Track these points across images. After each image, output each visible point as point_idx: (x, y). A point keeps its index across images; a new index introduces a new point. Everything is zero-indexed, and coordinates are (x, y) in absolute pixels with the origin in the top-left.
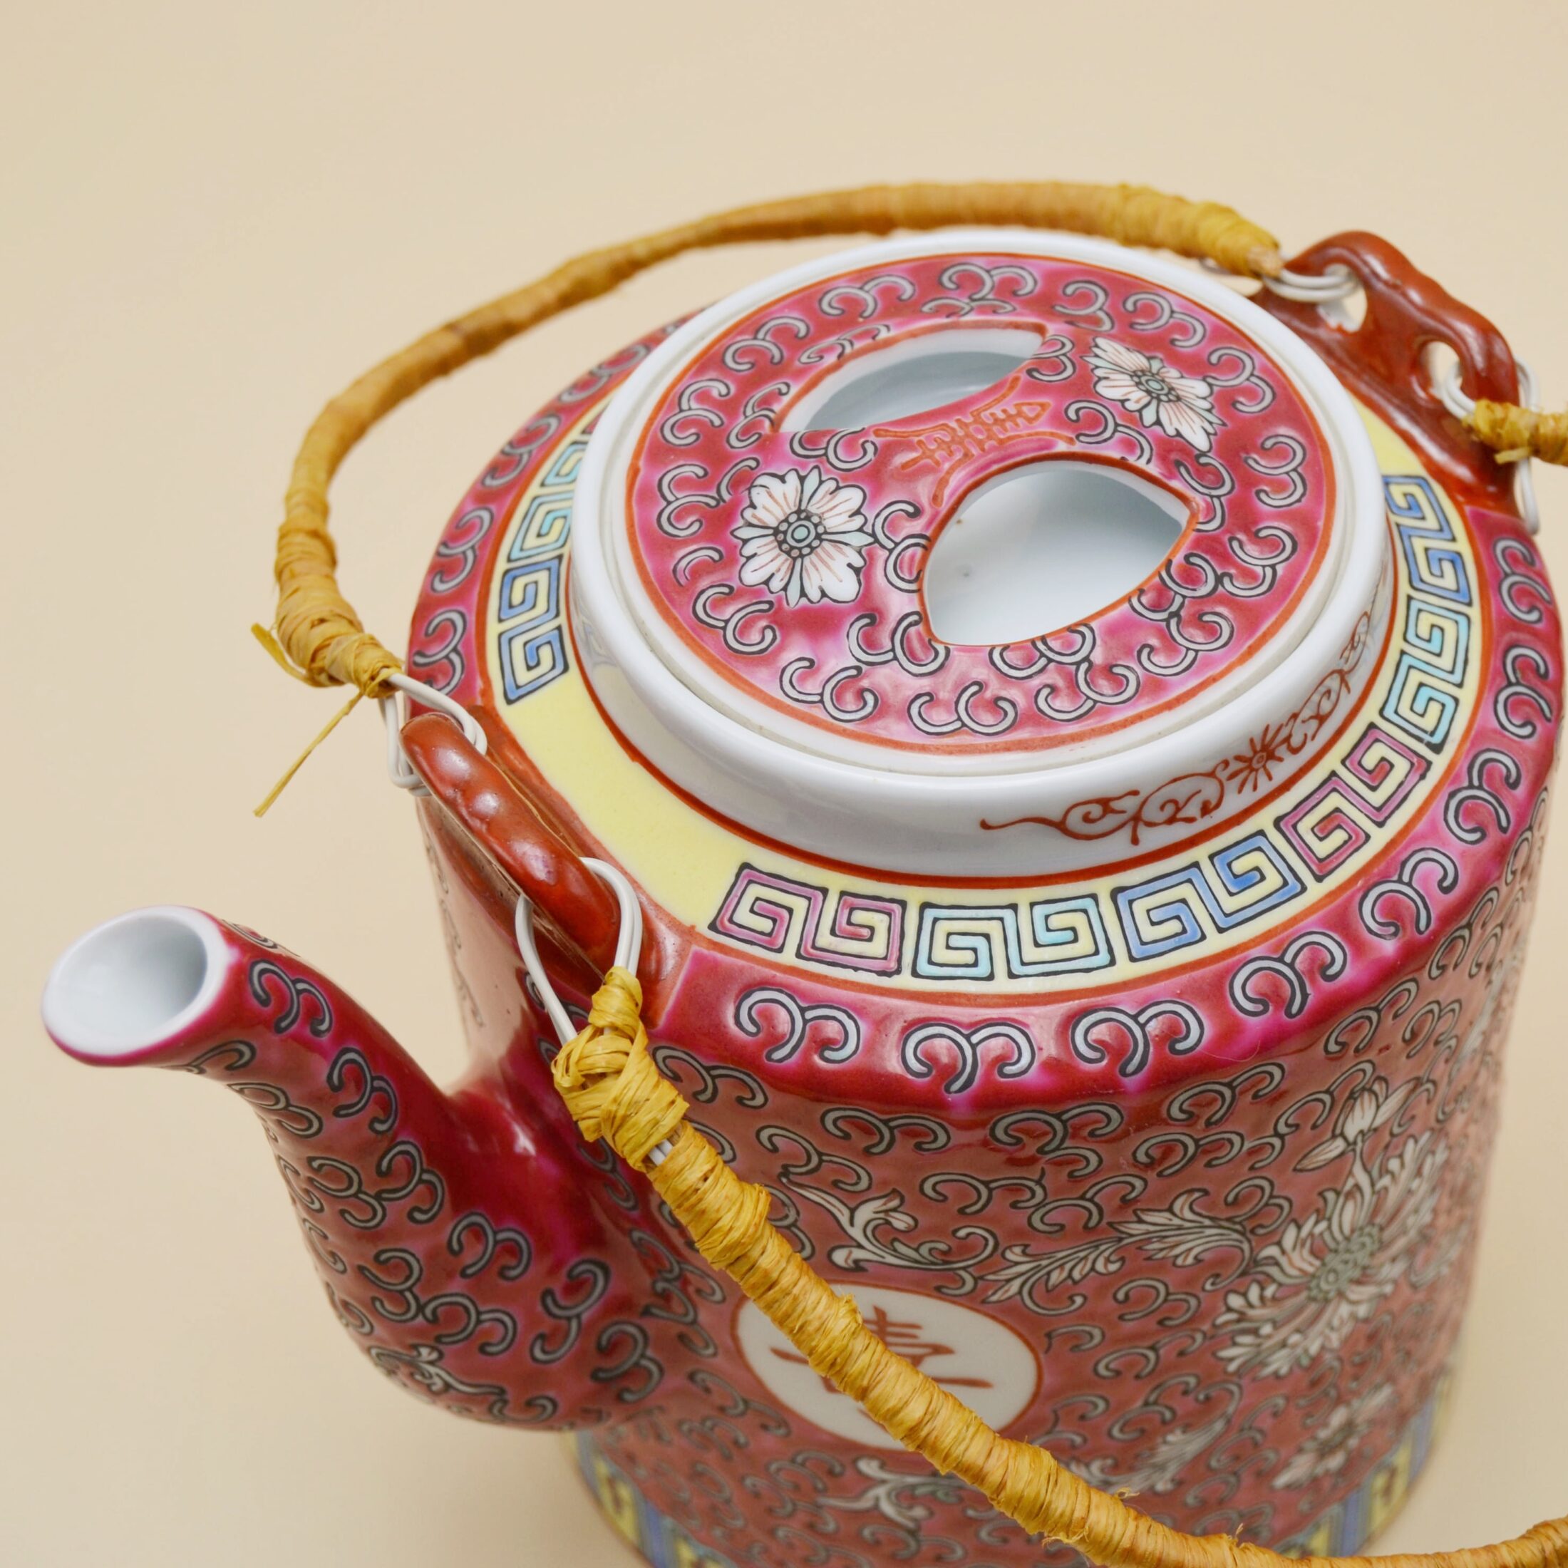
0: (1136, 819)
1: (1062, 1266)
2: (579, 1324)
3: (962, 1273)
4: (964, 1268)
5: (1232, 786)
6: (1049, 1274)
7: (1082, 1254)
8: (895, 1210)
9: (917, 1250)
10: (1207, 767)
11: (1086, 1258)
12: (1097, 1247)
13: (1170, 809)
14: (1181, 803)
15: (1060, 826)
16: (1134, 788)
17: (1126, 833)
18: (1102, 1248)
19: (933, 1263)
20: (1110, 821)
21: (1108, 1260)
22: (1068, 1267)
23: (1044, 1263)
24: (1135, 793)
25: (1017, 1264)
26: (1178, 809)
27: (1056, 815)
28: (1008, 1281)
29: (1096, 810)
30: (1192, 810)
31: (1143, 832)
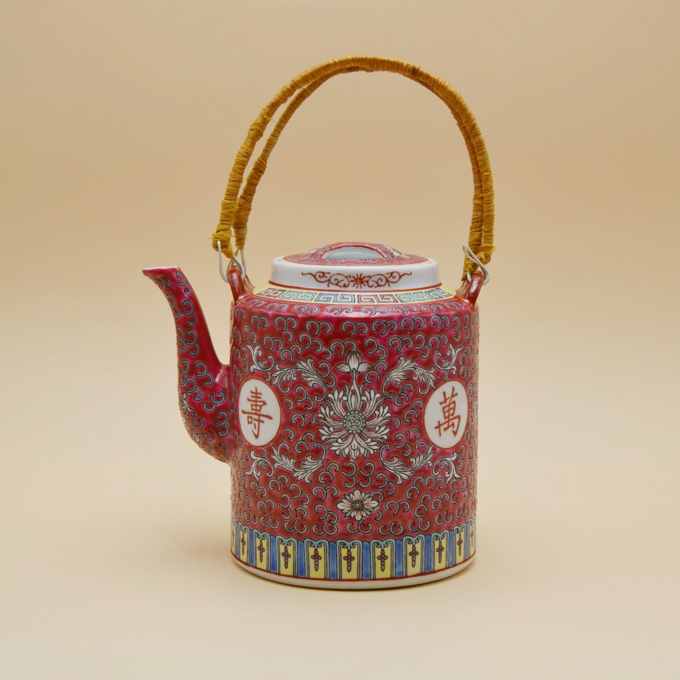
0: (329, 280)
1: (285, 374)
2: (216, 406)
3: (268, 372)
4: (269, 371)
5: (352, 284)
6: (283, 376)
7: (289, 371)
8: (259, 349)
9: (262, 364)
10: (346, 276)
11: (289, 373)
12: (292, 369)
13: (336, 282)
14: (339, 281)
15: (315, 276)
16: (330, 272)
17: (327, 283)
18: (293, 370)
19: (264, 369)
20: (324, 279)
21: (294, 376)
22: (287, 374)
23: (282, 372)
24: (329, 273)
25: (278, 371)
26: (338, 282)
27: (314, 274)
28: (276, 377)
29: (322, 275)
30: (341, 284)
31: (330, 285)
